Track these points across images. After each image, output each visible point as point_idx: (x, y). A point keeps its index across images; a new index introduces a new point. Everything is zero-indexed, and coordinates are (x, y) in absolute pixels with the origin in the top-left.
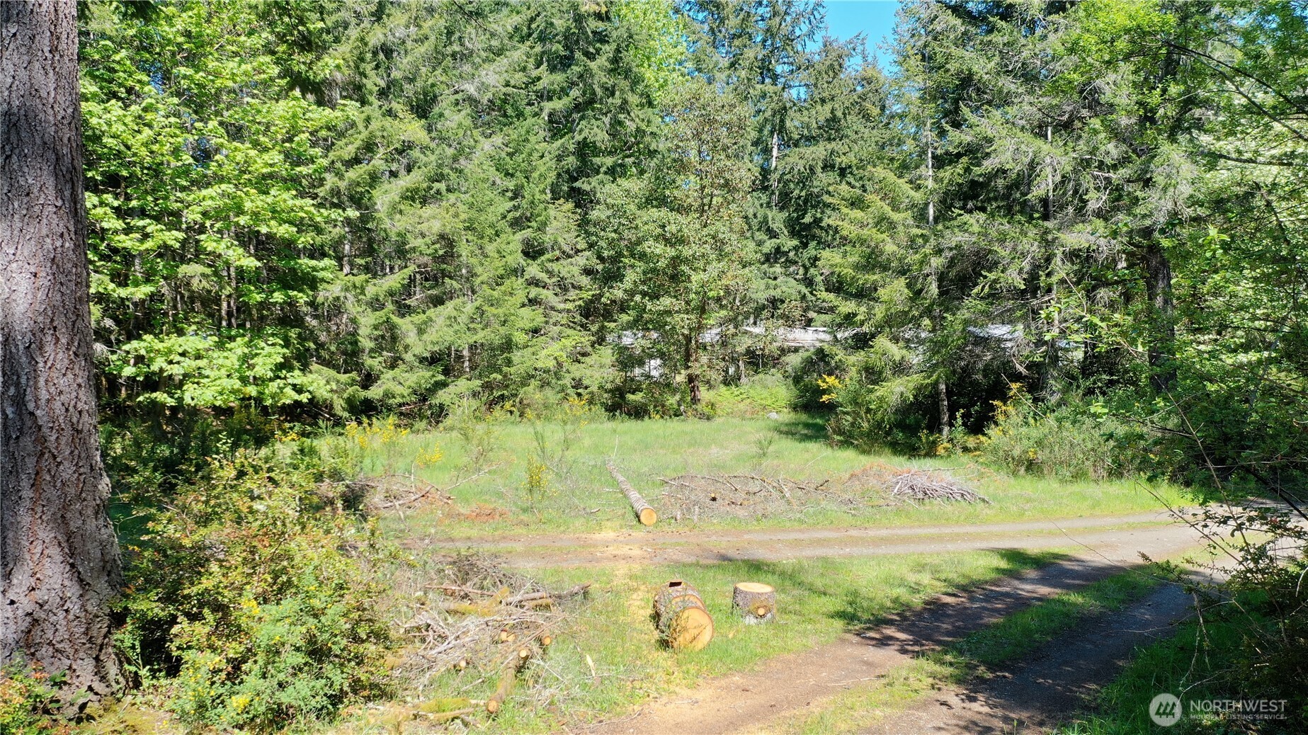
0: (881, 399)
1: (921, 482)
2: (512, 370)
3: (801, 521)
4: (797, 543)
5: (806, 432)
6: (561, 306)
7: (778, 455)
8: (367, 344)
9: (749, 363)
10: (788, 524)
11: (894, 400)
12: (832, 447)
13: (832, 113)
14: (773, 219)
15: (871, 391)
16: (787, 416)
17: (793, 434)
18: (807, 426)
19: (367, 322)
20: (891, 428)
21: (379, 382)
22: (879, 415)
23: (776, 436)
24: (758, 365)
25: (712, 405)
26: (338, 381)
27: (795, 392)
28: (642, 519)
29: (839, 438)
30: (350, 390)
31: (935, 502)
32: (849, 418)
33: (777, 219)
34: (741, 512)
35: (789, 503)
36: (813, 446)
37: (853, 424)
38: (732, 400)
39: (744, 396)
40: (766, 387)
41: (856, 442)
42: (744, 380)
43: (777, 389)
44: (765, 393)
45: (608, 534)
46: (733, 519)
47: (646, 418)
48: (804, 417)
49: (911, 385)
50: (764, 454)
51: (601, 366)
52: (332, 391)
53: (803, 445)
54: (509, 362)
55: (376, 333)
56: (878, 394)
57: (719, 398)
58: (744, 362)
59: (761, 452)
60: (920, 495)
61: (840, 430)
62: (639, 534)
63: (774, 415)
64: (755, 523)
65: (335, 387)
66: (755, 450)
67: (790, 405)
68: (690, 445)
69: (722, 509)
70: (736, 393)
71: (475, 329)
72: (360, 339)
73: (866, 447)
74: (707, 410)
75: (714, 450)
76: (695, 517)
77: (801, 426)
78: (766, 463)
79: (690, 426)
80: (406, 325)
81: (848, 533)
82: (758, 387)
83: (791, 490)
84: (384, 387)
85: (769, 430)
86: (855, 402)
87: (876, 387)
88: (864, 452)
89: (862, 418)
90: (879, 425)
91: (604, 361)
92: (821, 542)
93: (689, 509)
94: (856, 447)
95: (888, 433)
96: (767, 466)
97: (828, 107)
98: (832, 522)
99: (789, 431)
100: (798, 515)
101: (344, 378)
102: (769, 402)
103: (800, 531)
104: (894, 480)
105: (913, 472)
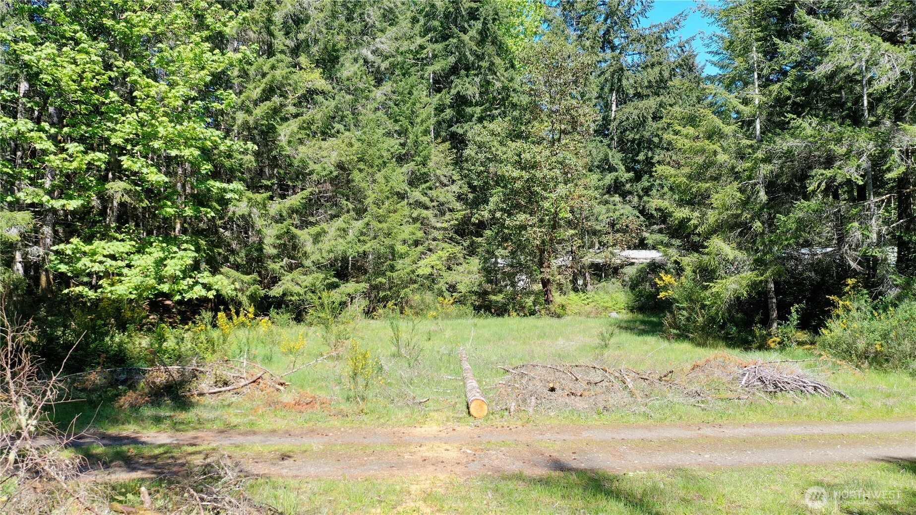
0: (717, 295)
1: (768, 373)
2: (395, 275)
3: (647, 416)
4: (644, 446)
5: (643, 327)
6: (439, 225)
7: (619, 347)
8: (270, 250)
9: (594, 274)
10: (632, 419)
11: (727, 295)
12: (669, 340)
13: (660, 73)
14: (613, 157)
15: (706, 288)
16: (626, 315)
17: (631, 329)
18: (643, 322)
19: (270, 234)
20: (725, 323)
21: (280, 283)
22: (713, 310)
23: (617, 331)
24: (601, 277)
25: (563, 306)
26: (242, 281)
27: (632, 297)
28: (472, 410)
29: (675, 331)
30: (252, 288)
31: (788, 396)
32: (685, 313)
33: (616, 158)
34: (580, 404)
35: (632, 394)
36: (651, 340)
37: (688, 319)
38: (580, 303)
39: (590, 300)
40: (607, 293)
41: (691, 335)
42: (589, 287)
43: (617, 294)
44: (607, 298)
45: (431, 428)
46: (572, 412)
47: (506, 315)
48: (640, 317)
49: (744, 283)
50: (606, 346)
51: (469, 273)
52: (236, 289)
53: (641, 338)
54: (392, 268)
55: (278, 241)
56: (714, 290)
57: (569, 301)
58: (591, 274)
59: (603, 343)
60: (771, 388)
61: (675, 324)
62: (465, 429)
63: (614, 315)
64: (597, 417)
65: (238, 286)
66: (597, 341)
67: (628, 307)
68: (539, 337)
69: (560, 400)
70: (583, 298)
71: (364, 241)
72: (265, 246)
73: (702, 341)
74: (559, 311)
75: (561, 342)
76: (531, 410)
77: (638, 323)
78: (606, 353)
79: (543, 322)
80: (304, 236)
81: (701, 432)
82: (601, 293)
83: (634, 380)
84: (284, 287)
85: (611, 325)
86: (690, 299)
87: (711, 284)
88: (699, 345)
89: (696, 313)
90: (712, 320)
91: (471, 268)
92: (672, 444)
93: (524, 401)
94: (692, 340)
95: (722, 327)
96: (608, 357)
97: (657, 69)
98: (681, 417)
99: (628, 327)
100: (643, 409)
101: (247, 278)
102: (610, 304)
103: (646, 427)
104: (741, 371)
105: (759, 364)
